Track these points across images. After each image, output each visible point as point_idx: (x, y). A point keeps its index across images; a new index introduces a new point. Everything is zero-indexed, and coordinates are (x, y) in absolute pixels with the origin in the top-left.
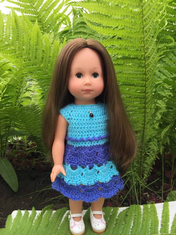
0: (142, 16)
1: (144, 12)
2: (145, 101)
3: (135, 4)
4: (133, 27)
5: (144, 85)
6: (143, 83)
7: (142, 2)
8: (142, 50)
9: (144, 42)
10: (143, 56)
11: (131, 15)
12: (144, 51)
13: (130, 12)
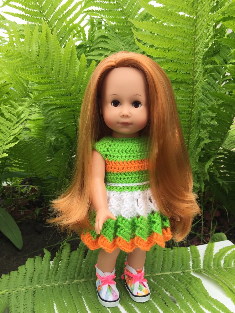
0: (194, 36)
1: (197, 33)
2: (190, 131)
3: (188, 24)
4: (185, 48)
5: (190, 112)
6: (189, 111)
7: (196, 22)
8: (191, 73)
9: (193, 65)
10: (192, 80)
11: (184, 35)
12: (193, 75)
13: (183, 32)
